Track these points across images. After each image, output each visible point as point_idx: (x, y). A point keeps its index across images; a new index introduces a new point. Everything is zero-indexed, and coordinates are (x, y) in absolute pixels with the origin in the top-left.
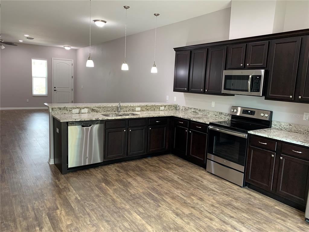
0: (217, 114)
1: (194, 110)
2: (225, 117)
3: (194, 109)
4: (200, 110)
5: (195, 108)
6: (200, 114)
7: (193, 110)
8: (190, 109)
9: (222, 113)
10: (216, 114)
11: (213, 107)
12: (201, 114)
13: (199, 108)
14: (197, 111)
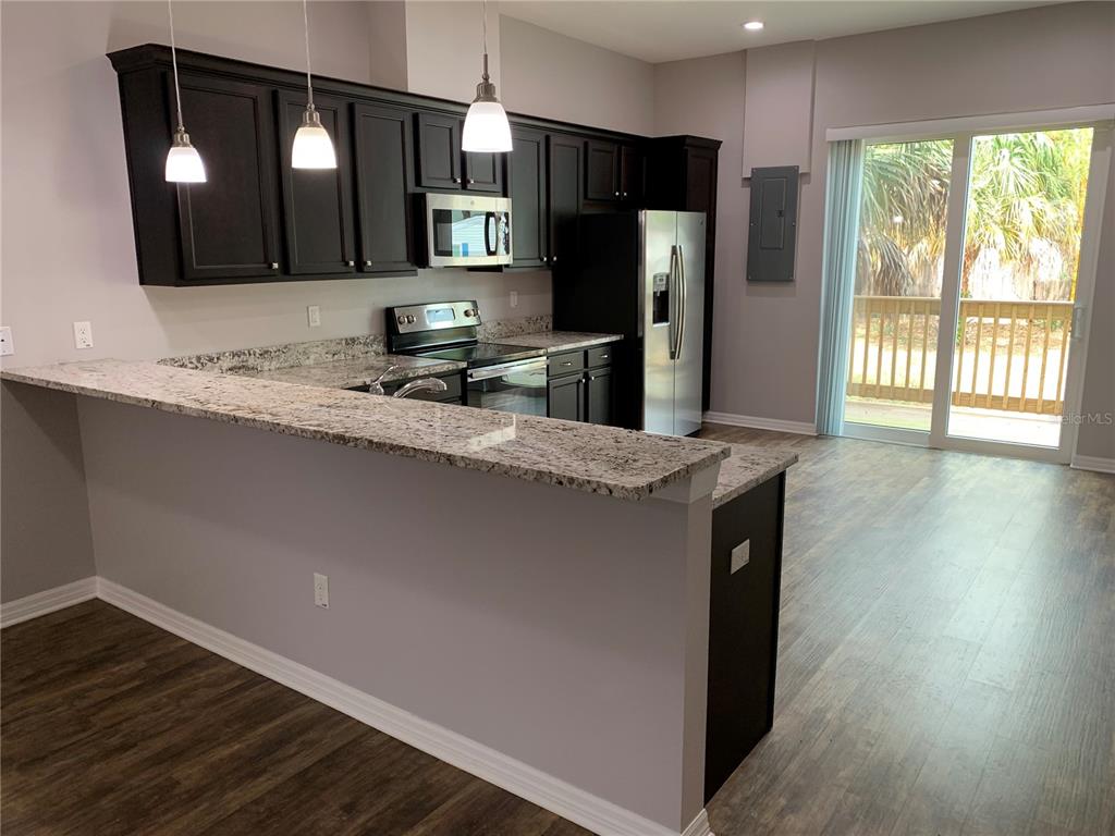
0: (340, 347)
1: (235, 362)
2: (366, 349)
3: (234, 355)
4: (264, 354)
5: (235, 349)
6: (266, 368)
7: (226, 363)
8: (211, 360)
9: (353, 340)
10: (335, 349)
11: (317, 327)
12: (273, 368)
13: (257, 346)
14: (251, 362)
